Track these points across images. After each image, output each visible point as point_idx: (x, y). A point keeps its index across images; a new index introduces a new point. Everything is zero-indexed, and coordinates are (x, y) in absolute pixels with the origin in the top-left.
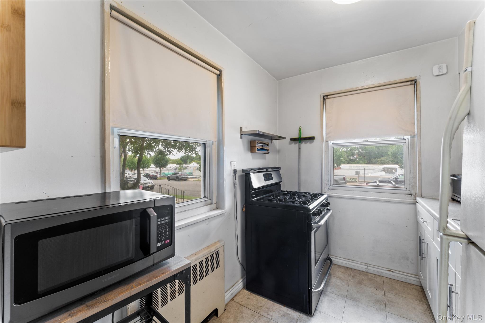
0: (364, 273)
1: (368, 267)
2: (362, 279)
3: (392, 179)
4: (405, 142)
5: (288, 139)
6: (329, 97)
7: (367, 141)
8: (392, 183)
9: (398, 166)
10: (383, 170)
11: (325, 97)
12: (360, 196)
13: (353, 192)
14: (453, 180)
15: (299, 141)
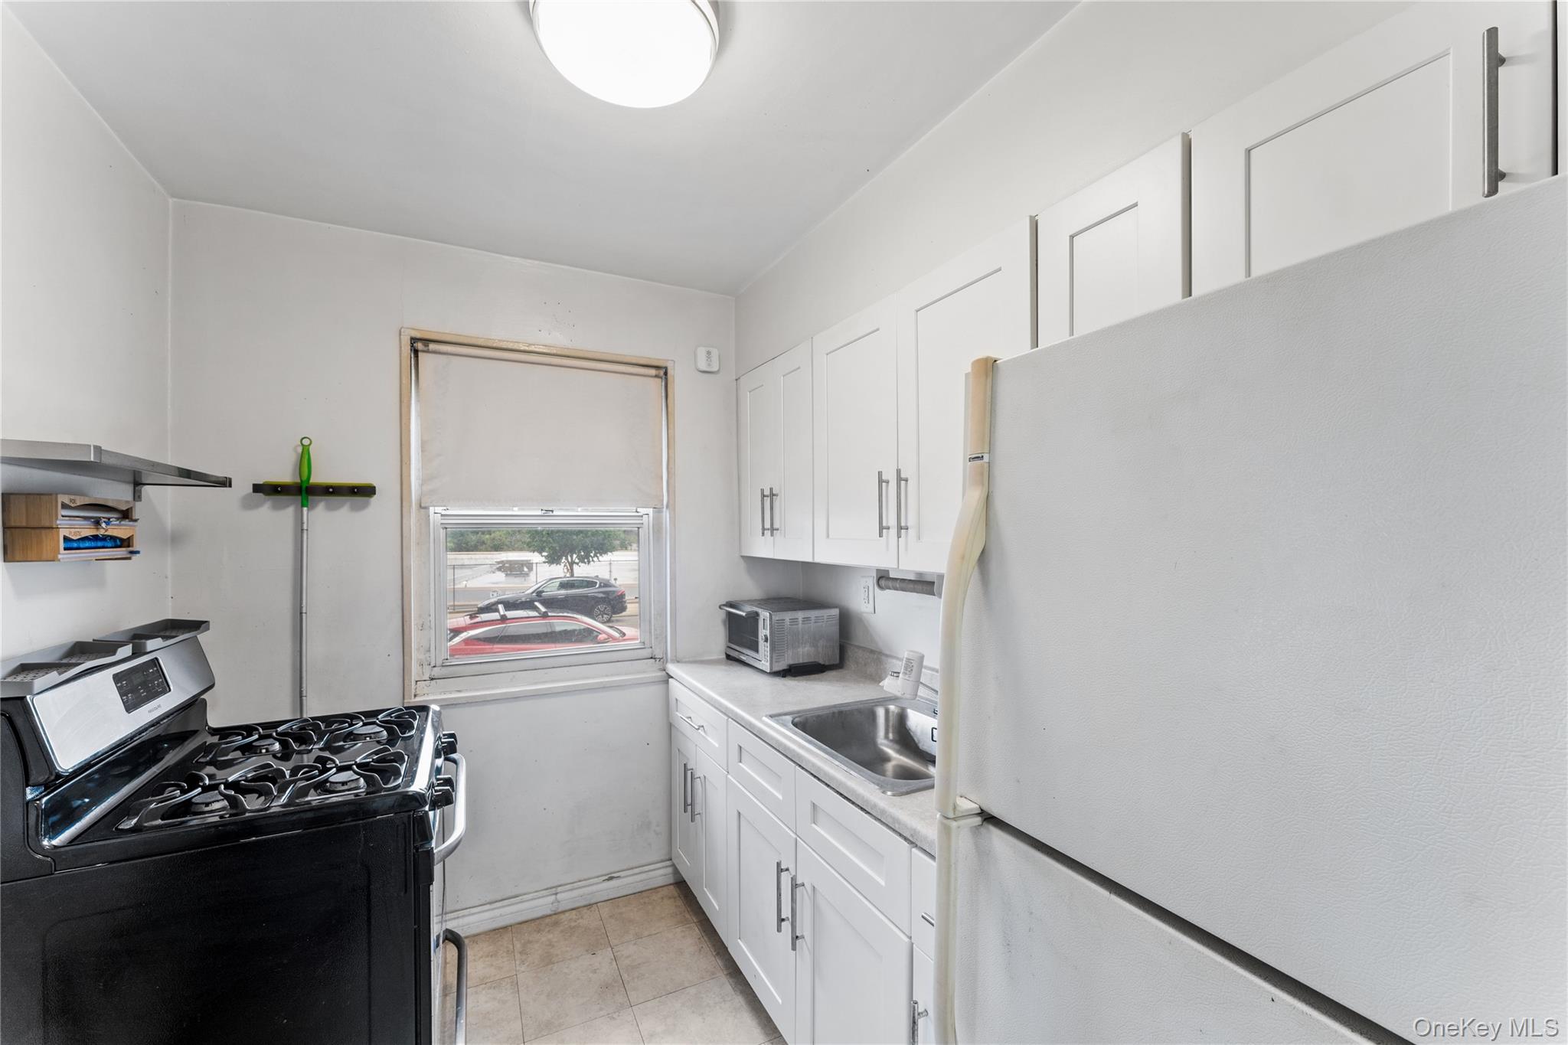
0: (547, 920)
1: (559, 896)
2: (548, 943)
3: (528, 594)
4: (641, 522)
5: (242, 487)
6: (432, 346)
7: (551, 513)
8: (536, 609)
9: (542, 556)
10: (499, 569)
11: (420, 346)
12: (536, 683)
13: (514, 677)
14: (729, 614)
15: (299, 498)
